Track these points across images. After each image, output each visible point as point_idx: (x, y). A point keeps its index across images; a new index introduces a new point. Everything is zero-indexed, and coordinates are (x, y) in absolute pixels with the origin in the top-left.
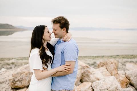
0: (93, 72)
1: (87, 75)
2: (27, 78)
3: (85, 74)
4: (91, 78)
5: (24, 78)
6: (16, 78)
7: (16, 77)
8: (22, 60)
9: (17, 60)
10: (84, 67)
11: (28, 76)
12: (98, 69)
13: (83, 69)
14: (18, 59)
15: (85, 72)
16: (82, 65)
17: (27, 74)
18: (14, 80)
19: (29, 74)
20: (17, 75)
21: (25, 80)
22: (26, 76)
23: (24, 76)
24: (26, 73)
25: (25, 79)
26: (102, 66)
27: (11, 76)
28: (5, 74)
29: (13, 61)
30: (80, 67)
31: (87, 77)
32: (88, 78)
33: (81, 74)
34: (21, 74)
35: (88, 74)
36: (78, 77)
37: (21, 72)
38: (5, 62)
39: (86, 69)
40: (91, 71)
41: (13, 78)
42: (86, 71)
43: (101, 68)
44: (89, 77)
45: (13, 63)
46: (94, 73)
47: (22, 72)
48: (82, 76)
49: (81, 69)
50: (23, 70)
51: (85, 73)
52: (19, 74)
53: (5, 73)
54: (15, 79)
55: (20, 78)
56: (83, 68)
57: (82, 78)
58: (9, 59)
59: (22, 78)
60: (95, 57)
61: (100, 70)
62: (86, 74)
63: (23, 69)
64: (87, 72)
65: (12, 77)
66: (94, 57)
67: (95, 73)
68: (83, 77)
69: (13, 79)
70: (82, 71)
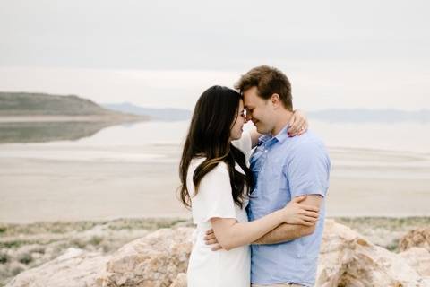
0: (382, 260)
1: (362, 271)
2: (156, 275)
3: (355, 269)
4: (375, 282)
5: (146, 277)
6: (122, 274)
7: (121, 271)
8: (129, 228)
9: (113, 228)
10: (352, 241)
11: (160, 269)
12: (403, 253)
13: (346, 251)
14: (113, 224)
15: (354, 260)
16: (342, 236)
17: (155, 263)
18: (115, 282)
19: (162, 262)
20: (124, 266)
21: (149, 282)
22: (155, 268)
23: (146, 268)
24: (152, 258)
25: (149, 279)
26: (417, 244)
27: (105, 269)
28: (79, 267)
29: (98, 232)
30: (336, 243)
31: (361, 280)
32: (366, 281)
33: (340, 266)
34: (137, 261)
35: (366, 268)
36: (329, 275)
37: (136, 253)
38: (66, 235)
39: (357, 251)
40: (375, 259)
41: (110, 274)
42: (356, 258)
43: (414, 250)
44: (370, 279)
45: (96, 242)
46: (386, 264)
47: (139, 256)
48: (345, 273)
49: (342, 248)
50: (145, 250)
51: (353, 263)
52: (131, 263)
53: (79, 264)
54: (117, 278)
55: (132, 276)
56: (349, 245)
57: (343, 280)
58: (84, 226)
59: (141, 276)
60: (402, 221)
61: (408, 256)
62: (359, 267)
63: (143, 246)
64: (361, 261)
65: (107, 270)
66: (397, 222)
67: (389, 266)
68: (347, 277)
69: (110, 278)
70: (345, 258)
